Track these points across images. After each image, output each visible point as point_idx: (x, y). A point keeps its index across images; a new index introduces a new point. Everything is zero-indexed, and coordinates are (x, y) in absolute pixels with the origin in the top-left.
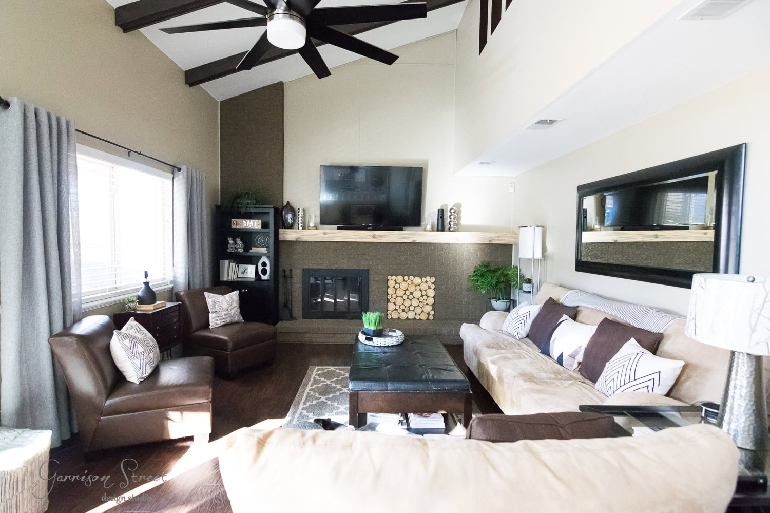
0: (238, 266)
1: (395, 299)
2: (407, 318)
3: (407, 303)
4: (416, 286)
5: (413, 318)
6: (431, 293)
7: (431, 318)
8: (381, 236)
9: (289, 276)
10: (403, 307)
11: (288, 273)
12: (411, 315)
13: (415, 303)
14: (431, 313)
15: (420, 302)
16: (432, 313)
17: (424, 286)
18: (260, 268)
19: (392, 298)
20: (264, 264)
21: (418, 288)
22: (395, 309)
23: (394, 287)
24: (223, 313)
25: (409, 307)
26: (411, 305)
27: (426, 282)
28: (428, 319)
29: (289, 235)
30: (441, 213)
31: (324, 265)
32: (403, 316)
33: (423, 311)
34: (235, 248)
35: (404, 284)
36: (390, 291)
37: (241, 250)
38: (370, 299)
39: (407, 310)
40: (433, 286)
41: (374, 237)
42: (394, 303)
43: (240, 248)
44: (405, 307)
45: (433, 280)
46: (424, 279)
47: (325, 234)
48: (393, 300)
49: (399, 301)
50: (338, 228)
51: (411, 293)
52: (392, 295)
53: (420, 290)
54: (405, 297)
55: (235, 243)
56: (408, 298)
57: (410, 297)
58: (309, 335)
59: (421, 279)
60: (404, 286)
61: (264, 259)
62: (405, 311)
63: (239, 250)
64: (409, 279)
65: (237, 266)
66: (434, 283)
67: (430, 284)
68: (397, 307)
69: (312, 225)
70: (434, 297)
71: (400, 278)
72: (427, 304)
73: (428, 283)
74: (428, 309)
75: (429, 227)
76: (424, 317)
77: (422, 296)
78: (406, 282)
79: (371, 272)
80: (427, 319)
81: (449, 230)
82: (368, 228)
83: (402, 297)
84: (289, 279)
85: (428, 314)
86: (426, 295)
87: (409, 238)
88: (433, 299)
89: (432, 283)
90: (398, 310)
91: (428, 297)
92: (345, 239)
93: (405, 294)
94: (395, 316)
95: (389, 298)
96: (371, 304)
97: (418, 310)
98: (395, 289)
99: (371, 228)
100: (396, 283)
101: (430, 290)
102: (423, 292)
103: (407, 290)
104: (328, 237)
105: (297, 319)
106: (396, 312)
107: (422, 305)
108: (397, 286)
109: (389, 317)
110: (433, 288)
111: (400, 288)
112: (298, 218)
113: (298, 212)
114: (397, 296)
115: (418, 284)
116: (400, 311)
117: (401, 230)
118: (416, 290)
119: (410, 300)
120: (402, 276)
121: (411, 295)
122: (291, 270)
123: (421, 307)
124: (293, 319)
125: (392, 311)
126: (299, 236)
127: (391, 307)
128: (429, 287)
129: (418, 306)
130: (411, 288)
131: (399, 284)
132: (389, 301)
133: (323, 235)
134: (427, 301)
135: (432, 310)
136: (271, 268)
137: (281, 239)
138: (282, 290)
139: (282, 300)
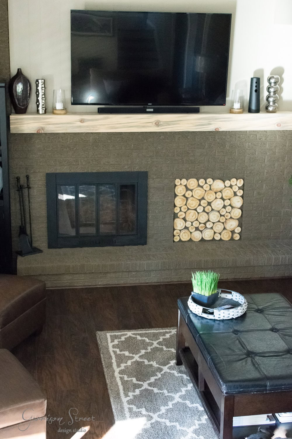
1: (185, 213)
2: (202, 240)
3: (203, 218)
4: (216, 193)
5: (211, 238)
6: (238, 202)
7: (237, 237)
8: (168, 123)
9: (25, 186)
10: (196, 224)
11: (23, 181)
12: (208, 235)
13: (214, 217)
14: (236, 231)
15: (221, 215)
16: (238, 230)
17: (228, 193)
19: (181, 211)
21: (219, 195)
23: (184, 196)
25: (205, 224)
26: (209, 221)
27: (231, 186)
28: (232, 239)
29: (25, 124)
30: (256, 83)
31: (80, 167)
32: (197, 236)
33: (224, 229)
35: (198, 191)
36: (179, 201)
38: (149, 216)
39: (202, 227)
40: (240, 192)
41: (157, 124)
42: (184, 219)
44: (200, 223)
45: (240, 183)
46: (228, 183)
47: (82, 121)
48: (181, 215)
49: (191, 216)
50: (100, 111)
51: (209, 204)
52: (180, 208)
53: (222, 198)
54: (200, 209)
56: (204, 211)
57: (208, 209)
59: (224, 182)
60: (198, 193)
62: (199, 230)
64: (206, 183)
66: (242, 188)
67: (236, 189)
68: (188, 224)
69: (59, 106)
70: (241, 208)
71: (192, 183)
72: (231, 218)
73: (233, 187)
74: (233, 225)
75: (237, 107)
76: (226, 237)
77: (224, 207)
78: (202, 187)
79: (151, 176)
80: (230, 240)
81: (267, 110)
82: (148, 110)
83: (196, 210)
85: (233, 232)
86: (230, 205)
87: (210, 124)
88: (240, 211)
89: (239, 188)
90: (190, 229)
91: (232, 207)
92: (112, 128)
93: (200, 205)
94: (185, 237)
95: (176, 212)
96: (150, 223)
97: (219, 227)
98: (185, 199)
99: (152, 110)
100: (187, 189)
101: (236, 197)
102: (226, 201)
103: (203, 198)
104: (87, 127)
105: (40, 251)
106: (186, 231)
107: (224, 219)
108: (188, 194)
109: (177, 239)
110: (241, 194)
111: (192, 196)
112: (38, 96)
113: (37, 86)
114: (188, 209)
115: (219, 190)
116: (192, 230)
117: (197, 111)
118: (216, 198)
119: (208, 213)
120: (195, 180)
121: (209, 207)
122: (28, 177)
123: (223, 223)
124: (36, 250)
125: (180, 230)
126: (42, 126)
127: (179, 224)
128: (235, 194)
129: (219, 221)
130: (208, 197)
131: (192, 190)
132: (175, 216)
133: (79, 124)
134: (232, 213)
135: (238, 226)
136: (3, 179)
137: (12, 131)
138: (16, 208)
139: (17, 222)
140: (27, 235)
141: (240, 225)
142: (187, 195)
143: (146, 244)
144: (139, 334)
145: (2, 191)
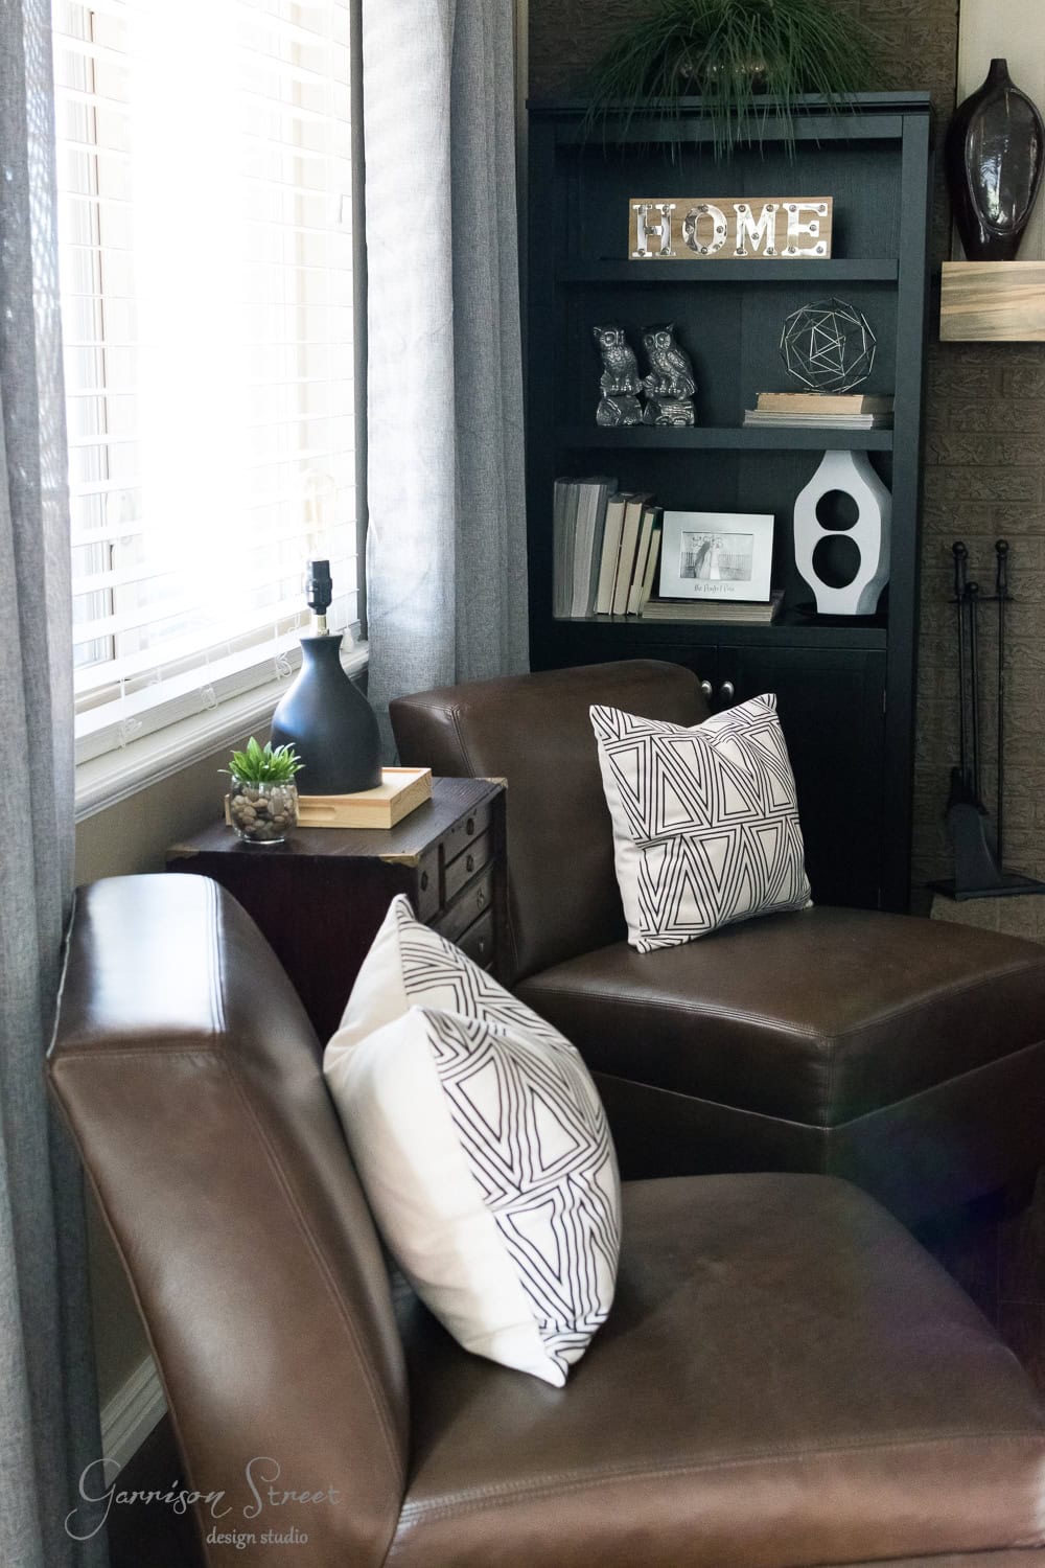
0: (658, 524)
9: (990, 590)
18: (808, 533)
20: (836, 508)
24: (716, 850)
37: (677, 414)
43: (670, 398)
55: (643, 365)
61: (842, 476)
63: (669, 411)
65: (650, 518)
84: (989, 612)
122: (1002, 550)
124: (1020, 885)
136: (901, 537)
137: (950, 332)
138: (937, 688)
139: (935, 755)
140: (984, 811)
145: (884, 596)
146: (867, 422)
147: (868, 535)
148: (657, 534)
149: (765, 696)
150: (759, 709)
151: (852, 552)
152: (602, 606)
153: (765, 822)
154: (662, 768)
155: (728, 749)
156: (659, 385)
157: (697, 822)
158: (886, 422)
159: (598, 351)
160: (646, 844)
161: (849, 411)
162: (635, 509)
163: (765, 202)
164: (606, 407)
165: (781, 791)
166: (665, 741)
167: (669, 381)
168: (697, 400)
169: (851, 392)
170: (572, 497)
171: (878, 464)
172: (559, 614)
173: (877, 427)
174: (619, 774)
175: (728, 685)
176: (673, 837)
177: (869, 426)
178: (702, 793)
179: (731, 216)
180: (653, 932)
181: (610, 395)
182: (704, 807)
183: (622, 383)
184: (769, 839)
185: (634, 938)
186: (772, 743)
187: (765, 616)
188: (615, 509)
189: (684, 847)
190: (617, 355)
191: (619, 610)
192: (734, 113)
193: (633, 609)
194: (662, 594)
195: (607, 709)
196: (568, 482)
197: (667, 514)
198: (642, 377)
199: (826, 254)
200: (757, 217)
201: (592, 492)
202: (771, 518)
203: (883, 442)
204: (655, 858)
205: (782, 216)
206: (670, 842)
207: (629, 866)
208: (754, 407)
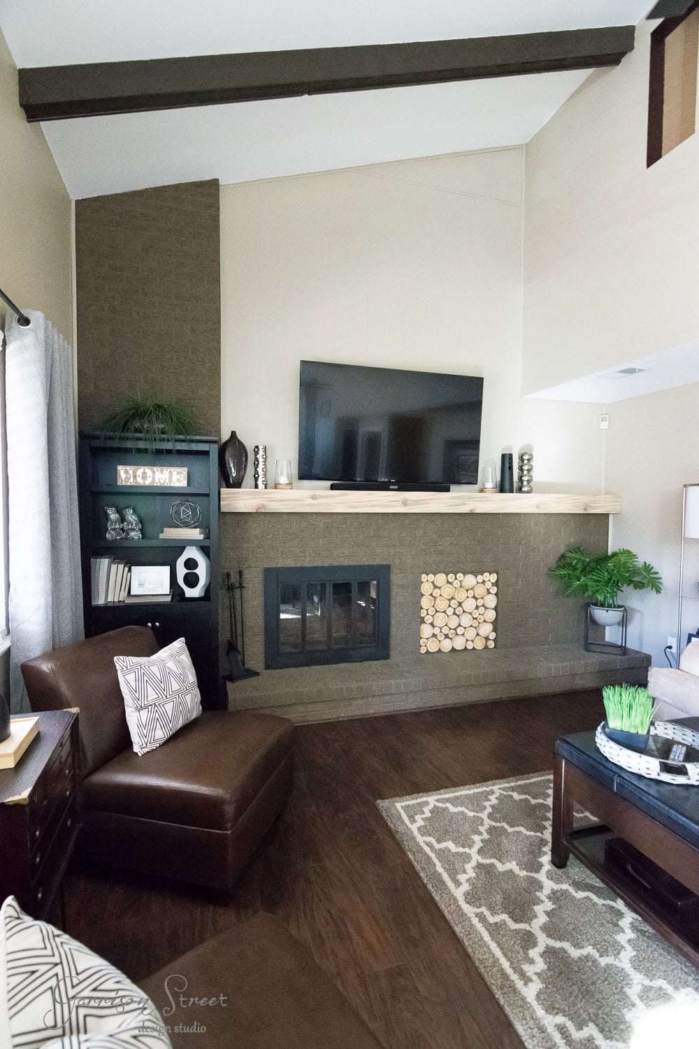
0: (130, 570)
1: (433, 616)
2: (453, 650)
3: (453, 622)
4: (467, 591)
5: (463, 648)
6: (491, 601)
7: (491, 645)
8: (417, 502)
9: (237, 585)
10: (445, 630)
11: (234, 579)
12: (459, 644)
13: (466, 621)
14: (491, 637)
15: (474, 618)
16: (492, 636)
17: (480, 591)
18: (181, 571)
19: (428, 614)
20: (191, 564)
21: (471, 593)
22: (434, 635)
23: (431, 595)
25: (455, 629)
26: (460, 625)
27: (484, 582)
28: (486, 647)
29: (240, 500)
30: (506, 460)
31: (307, 559)
32: (447, 646)
33: (478, 635)
34: (122, 529)
35: (447, 589)
36: (425, 602)
37: (136, 535)
38: (393, 621)
39: (452, 634)
40: (494, 590)
41: (405, 503)
42: (432, 624)
43: (133, 530)
44: (450, 629)
45: (494, 578)
46: (480, 578)
47: (314, 497)
48: (428, 619)
49: (440, 620)
50: (333, 487)
51: (460, 604)
52: (427, 610)
53: (474, 597)
54: (450, 611)
55: (123, 519)
56: (454, 613)
57: (459, 611)
58: (301, 709)
59: (476, 577)
60: (447, 591)
61: (192, 553)
62: (449, 638)
63: (132, 534)
64: (456, 579)
65: (126, 569)
66: (496, 584)
67: (489, 585)
68: (437, 631)
69: (283, 480)
70: (496, 609)
71: (441, 578)
72: (485, 621)
73: (486, 583)
74: (487, 629)
75: (489, 485)
76: (479, 645)
77: (477, 607)
78: (451, 583)
79: (394, 571)
80: (484, 649)
81: (520, 490)
82: (391, 487)
83: (445, 612)
84: (238, 592)
85: (487, 639)
86: (483, 606)
87: (464, 504)
88: (494, 612)
89: (493, 584)
90: (438, 637)
91: (486, 608)
92: (351, 507)
93: (450, 606)
94: (433, 648)
95: (422, 615)
96: (393, 630)
97: (471, 634)
98: (433, 599)
99: (396, 487)
100: (435, 587)
101: (490, 595)
102: (479, 601)
103: (453, 598)
104: (320, 505)
105: (257, 674)
106: (435, 639)
107: (477, 622)
108: (436, 592)
109: (423, 650)
110: (495, 592)
111: (441, 595)
112: (256, 466)
113: (256, 453)
114: (437, 611)
115: (471, 587)
116: (441, 637)
117: (448, 490)
118: (468, 597)
119: (458, 616)
120: (444, 575)
121: (460, 608)
122: (241, 573)
123: (475, 628)
124: (251, 674)
125: (427, 639)
126: (263, 503)
127: (426, 631)
128: (489, 593)
129: (471, 626)
130: (459, 596)
131: (439, 588)
132: (422, 621)
133: (311, 501)
134: (485, 615)
135: (493, 631)
136: (212, 572)
137: (223, 509)
138: (223, 615)
139: (224, 635)
140: (239, 652)
141: (495, 630)
142: (434, 595)
143: (389, 658)
144: (448, 800)
145: (208, 590)
146: (201, 537)
147: (202, 571)
148: (129, 574)
149: (181, 639)
150: (179, 644)
151: (196, 578)
152: (110, 599)
153: (187, 691)
154: (145, 678)
155: (171, 665)
156: (129, 525)
157: (161, 697)
158: (207, 537)
159: (107, 515)
160: (140, 708)
161: (196, 534)
162: (121, 566)
163: (165, 469)
164: (110, 533)
165: (192, 677)
166: (146, 667)
167: (132, 524)
168: (142, 530)
169: (195, 527)
170: (98, 564)
171: (205, 550)
172: (94, 603)
173: (205, 538)
174: (127, 683)
175: (157, 624)
176: (152, 705)
177: (202, 538)
178: (162, 685)
179: (154, 472)
180: (145, 745)
181: (111, 529)
182: (164, 690)
183: (115, 525)
184: (188, 698)
185: (136, 749)
186: (186, 658)
187: (169, 599)
188: (114, 567)
189: (156, 708)
190: (113, 516)
191: (116, 600)
192: (155, 440)
193: (121, 599)
194: (132, 594)
195: (121, 657)
196: (96, 558)
197: (133, 568)
198: (123, 523)
199: (186, 485)
200: (162, 472)
201: (105, 562)
202: (169, 567)
203: (207, 543)
204: (144, 713)
205: (171, 472)
206: (150, 707)
207: (132, 719)
208: (162, 532)
